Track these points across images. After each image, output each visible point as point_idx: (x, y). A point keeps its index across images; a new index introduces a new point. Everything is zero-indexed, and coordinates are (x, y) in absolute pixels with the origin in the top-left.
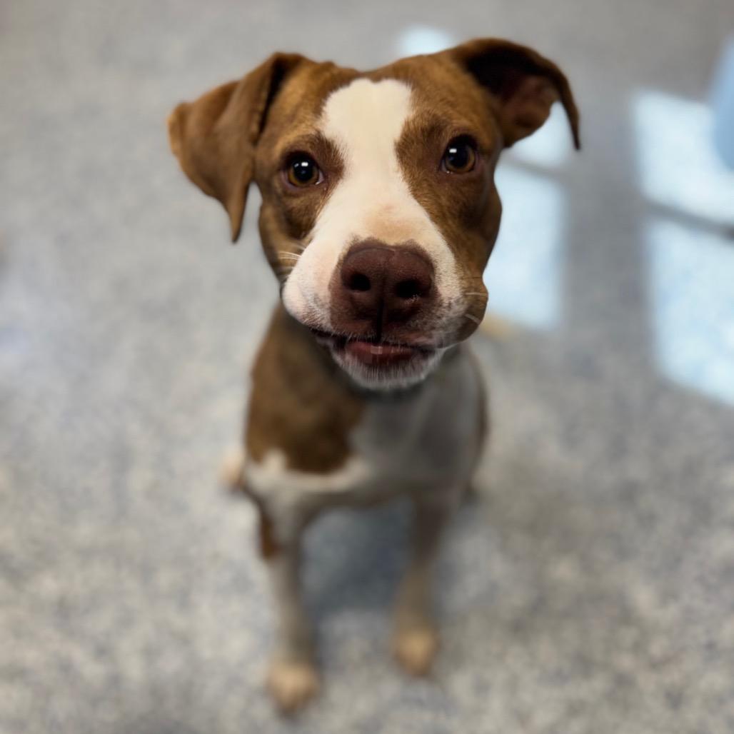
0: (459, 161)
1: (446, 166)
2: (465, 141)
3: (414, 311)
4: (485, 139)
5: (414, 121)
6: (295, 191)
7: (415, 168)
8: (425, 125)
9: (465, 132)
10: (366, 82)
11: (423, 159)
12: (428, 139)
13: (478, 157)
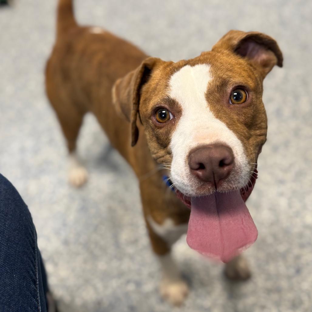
0: (238, 98)
1: (232, 101)
2: (240, 88)
3: (229, 173)
4: (251, 84)
5: (213, 81)
6: (160, 125)
7: (215, 104)
8: (218, 84)
9: (240, 84)
10: (187, 67)
11: (219, 100)
12: (221, 90)
13: (248, 95)
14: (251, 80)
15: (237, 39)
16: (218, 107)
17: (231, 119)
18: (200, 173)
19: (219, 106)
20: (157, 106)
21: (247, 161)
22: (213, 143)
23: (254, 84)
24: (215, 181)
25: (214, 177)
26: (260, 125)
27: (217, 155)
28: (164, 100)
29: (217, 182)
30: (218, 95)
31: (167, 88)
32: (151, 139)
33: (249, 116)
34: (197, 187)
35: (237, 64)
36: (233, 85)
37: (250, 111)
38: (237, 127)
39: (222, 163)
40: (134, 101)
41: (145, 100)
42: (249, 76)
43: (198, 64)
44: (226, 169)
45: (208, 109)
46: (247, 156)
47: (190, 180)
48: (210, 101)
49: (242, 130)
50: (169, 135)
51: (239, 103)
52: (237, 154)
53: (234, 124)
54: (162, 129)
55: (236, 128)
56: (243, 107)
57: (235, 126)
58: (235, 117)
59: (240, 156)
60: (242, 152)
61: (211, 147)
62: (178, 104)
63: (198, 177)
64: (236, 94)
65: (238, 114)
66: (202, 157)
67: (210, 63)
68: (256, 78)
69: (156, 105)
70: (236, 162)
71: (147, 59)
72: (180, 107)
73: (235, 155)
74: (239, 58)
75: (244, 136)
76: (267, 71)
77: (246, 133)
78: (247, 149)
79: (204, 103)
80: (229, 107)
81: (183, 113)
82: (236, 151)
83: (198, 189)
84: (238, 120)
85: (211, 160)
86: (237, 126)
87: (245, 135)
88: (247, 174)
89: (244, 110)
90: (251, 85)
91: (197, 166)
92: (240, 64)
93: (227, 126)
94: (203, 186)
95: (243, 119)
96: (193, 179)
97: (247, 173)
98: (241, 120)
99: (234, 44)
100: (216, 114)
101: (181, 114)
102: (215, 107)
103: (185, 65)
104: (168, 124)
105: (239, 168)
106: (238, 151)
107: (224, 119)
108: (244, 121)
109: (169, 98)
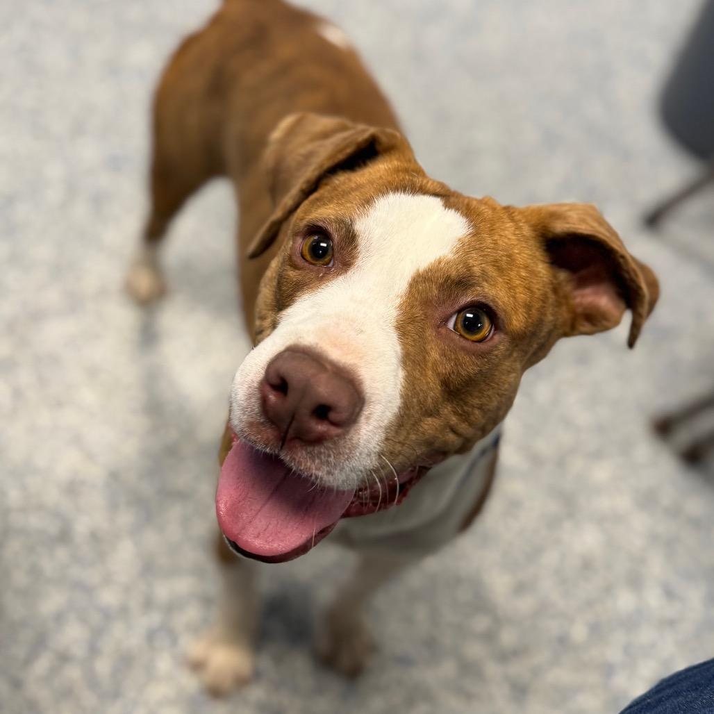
6: (299, 261)
7: (418, 303)
8: (454, 274)
9: (491, 304)
10: (437, 202)
11: (431, 302)
12: (449, 287)
13: (494, 334)
14: (526, 316)
15: (567, 226)
16: (418, 312)
17: (424, 352)
18: (272, 397)
19: (421, 312)
20: (320, 224)
21: (378, 447)
22: (341, 365)
23: (524, 326)
24: (286, 432)
25: (291, 423)
26: (470, 409)
27: (324, 389)
28: (340, 222)
29: (289, 436)
30: (436, 292)
31: (365, 207)
32: (271, 280)
33: (463, 373)
34: (251, 420)
35: (526, 267)
36: (476, 296)
37: (470, 366)
38: (422, 374)
39: (323, 411)
40: (304, 186)
41: (317, 200)
42: (528, 307)
43: (457, 209)
44: (321, 428)
45: (398, 301)
46: (387, 439)
47: (249, 397)
48: (414, 290)
49: (426, 387)
50: (298, 291)
51: (467, 336)
52: (368, 418)
53: (419, 365)
54: (297, 271)
55: (417, 374)
56: (463, 349)
57: (419, 371)
58: (434, 355)
59: (371, 427)
60: (383, 425)
61: (328, 367)
62: (355, 248)
63: (264, 401)
64: (471, 316)
65: (444, 354)
66: (297, 372)
67: (475, 226)
68: (540, 322)
69: (321, 221)
70: (352, 431)
71: (389, 130)
72: (354, 258)
73: (362, 419)
74: (542, 259)
75: (419, 401)
76: (583, 329)
77: (430, 400)
78: (402, 428)
79: (401, 286)
80: (438, 328)
81: (349, 273)
82: (370, 414)
83: (251, 425)
84: (435, 364)
85: (306, 389)
86: (424, 372)
87: (425, 400)
88: (361, 471)
89: (462, 356)
90: (515, 322)
91: (275, 381)
92: (533, 273)
93: (403, 358)
94: (261, 427)
95: (446, 369)
96: (253, 400)
97: (361, 468)
98: (441, 369)
99: (552, 229)
100: (401, 321)
101: (346, 271)
102: (412, 307)
103: (436, 195)
104: (312, 271)
105: (349, 448)
106: (375, 416)
107: (410, 341)
108: (446, 374)
109: (351, 224)
